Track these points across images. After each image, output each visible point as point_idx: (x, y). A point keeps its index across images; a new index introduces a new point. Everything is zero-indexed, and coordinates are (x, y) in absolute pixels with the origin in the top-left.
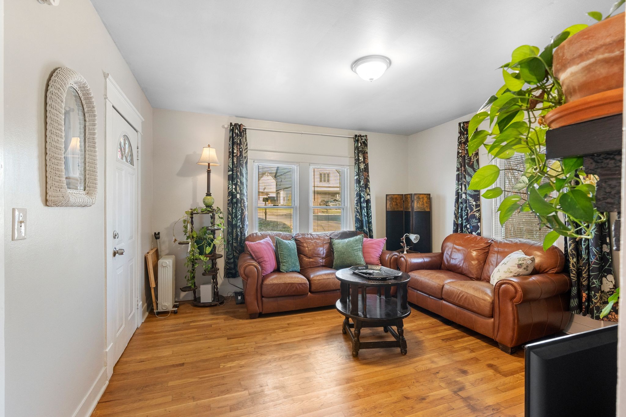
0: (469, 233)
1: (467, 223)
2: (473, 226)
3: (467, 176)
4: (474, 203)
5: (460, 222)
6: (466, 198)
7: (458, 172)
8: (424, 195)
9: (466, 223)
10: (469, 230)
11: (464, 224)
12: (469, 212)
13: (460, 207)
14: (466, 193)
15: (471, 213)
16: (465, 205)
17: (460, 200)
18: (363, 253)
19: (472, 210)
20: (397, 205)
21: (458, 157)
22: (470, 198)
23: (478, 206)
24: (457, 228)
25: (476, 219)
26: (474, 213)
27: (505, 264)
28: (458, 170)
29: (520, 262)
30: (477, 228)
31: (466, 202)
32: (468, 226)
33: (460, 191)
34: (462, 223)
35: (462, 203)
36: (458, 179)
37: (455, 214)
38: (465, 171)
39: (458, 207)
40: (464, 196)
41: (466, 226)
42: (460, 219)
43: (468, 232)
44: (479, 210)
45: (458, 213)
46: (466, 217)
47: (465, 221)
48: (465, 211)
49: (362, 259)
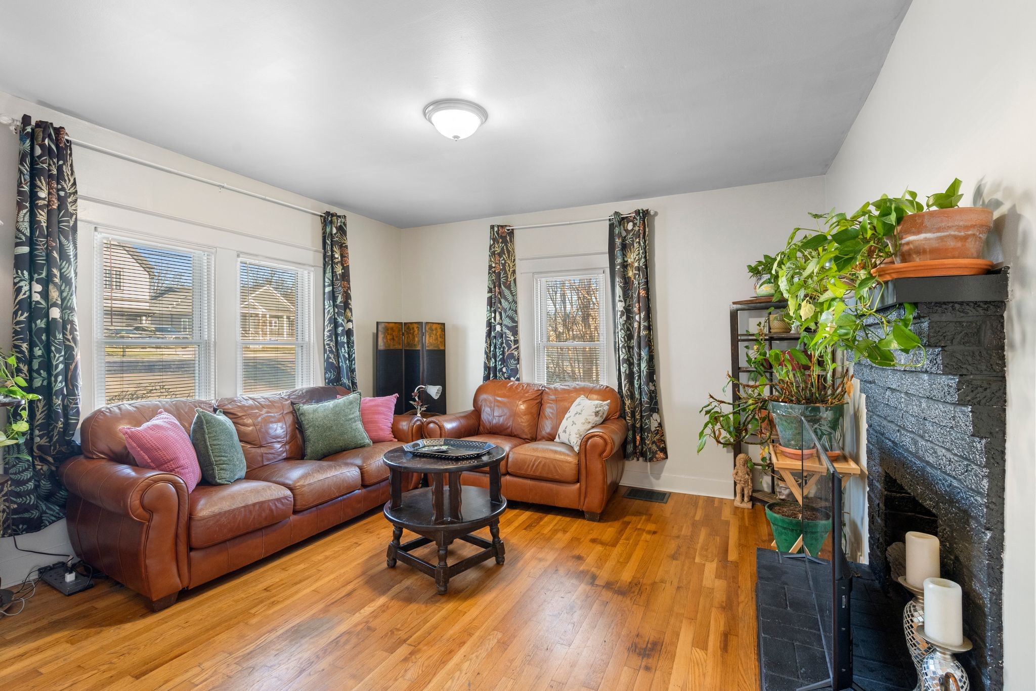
0: (506, 379)
1: (503, 366)
2: (512, 370)
3: (503, 301)
4: (512, 338)
5: (492, 365)
6: (502, 330)
7: (490, 295)
8: (437, 325)
9: (501, 365)
10: (505, 375)
11: (499, 367)
12: (506, 350)
13: (493, 342)
14: (501, 324)
15: (509, 352)
16: (500, 341)
17: (493, 334)
18: (364, 423)
19: (509, 347)
20: (393, 339)
21: (489, 273)
22: (507, 331)
23: (516, 342)
24: (489, 374)
25: (515, 360)
26: (513, 352)
27: (580, 414)
28: (490, 291)
29: (597, 409)
30: (515, 372)
31: (502, 337)
32: (504, 370)
33: (493, 320)
34: (496, 365)
35: (495, 337)
36: (490, 303)
37: (486, 353)
38: (500, 293)
39: (490, 343)
40: (498, 328)
41: (501, 370)
42: (493, 360)
43: (504, 378)
44: (517, 348)
45: (490, 352)
46: (501, 357)
47: (500, 363)
48: (500, 349)
49: (365, 435)
